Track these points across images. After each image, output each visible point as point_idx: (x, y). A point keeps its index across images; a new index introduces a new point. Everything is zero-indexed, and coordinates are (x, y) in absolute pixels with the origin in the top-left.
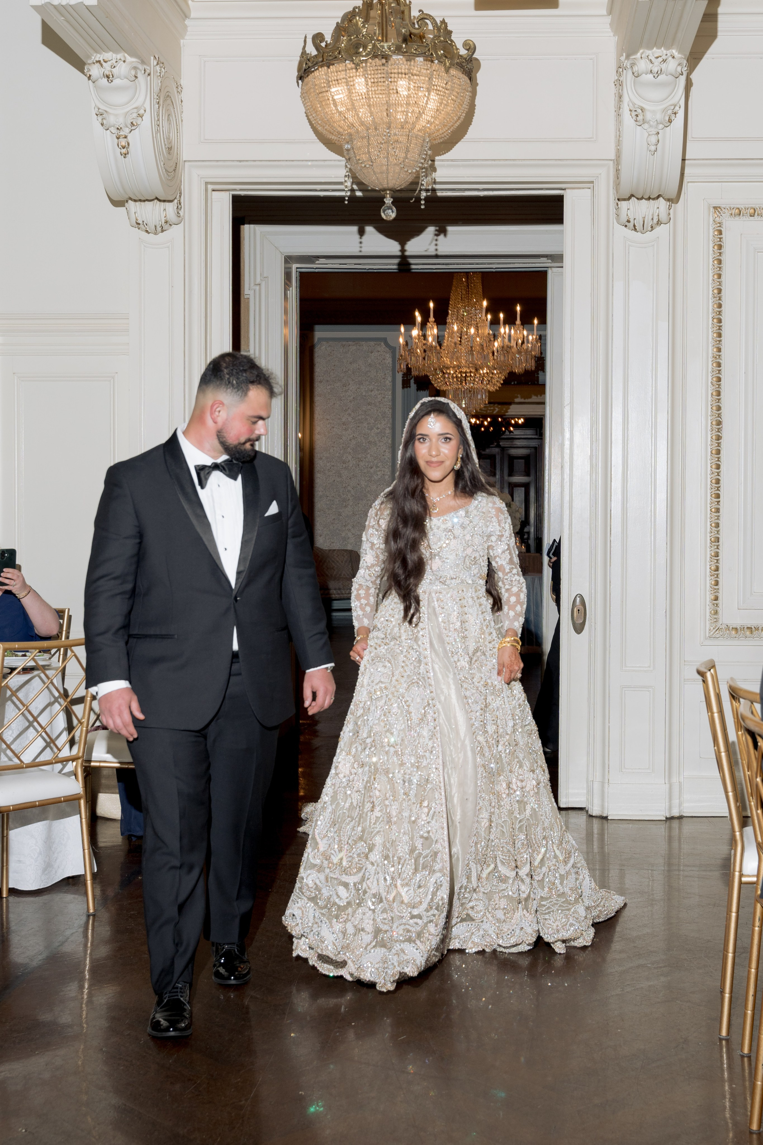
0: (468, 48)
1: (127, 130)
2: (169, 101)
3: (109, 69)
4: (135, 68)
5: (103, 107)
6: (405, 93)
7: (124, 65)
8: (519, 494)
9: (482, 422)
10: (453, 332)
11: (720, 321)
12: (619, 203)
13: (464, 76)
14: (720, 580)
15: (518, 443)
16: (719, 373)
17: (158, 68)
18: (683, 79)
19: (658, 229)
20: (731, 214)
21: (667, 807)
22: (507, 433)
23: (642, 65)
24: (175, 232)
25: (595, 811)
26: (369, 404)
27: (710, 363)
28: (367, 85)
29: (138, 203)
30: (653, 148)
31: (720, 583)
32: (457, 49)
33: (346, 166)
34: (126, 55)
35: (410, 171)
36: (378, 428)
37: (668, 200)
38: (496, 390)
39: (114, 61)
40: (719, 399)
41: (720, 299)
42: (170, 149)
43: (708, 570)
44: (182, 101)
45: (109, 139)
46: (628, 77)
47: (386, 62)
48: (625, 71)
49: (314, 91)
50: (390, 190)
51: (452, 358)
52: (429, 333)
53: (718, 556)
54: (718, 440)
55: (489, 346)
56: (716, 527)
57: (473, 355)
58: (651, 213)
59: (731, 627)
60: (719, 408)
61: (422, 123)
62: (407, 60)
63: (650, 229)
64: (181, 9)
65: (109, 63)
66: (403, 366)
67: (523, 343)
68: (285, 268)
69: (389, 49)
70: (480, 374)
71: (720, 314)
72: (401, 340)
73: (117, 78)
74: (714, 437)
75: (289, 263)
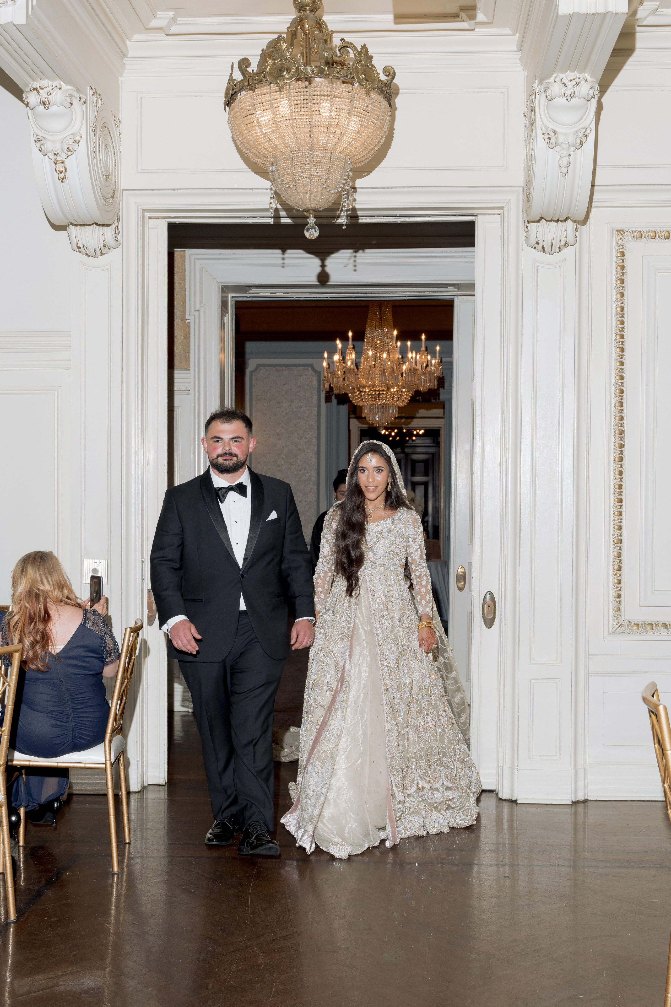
0: (388, 73)
1: (64, 156)
2: (106, 132)
3: (46, 96)
4: (71, 96)
5: (41, 134)
6: (328, 114)
7: (60, 92)
8: (420, 490)
9: (390, 433)
10: (369, 357)
11: (622, 337)
12: (529, 225)
13: (384, 100)
14: (623, 579)
15: (419, 450)
16: (622, 386)
17: (94, 98)
18: (594, 102)
19: (565, 251)
20: (634, 237)
21: (573, 791)
22: (410, 441)
23: (556, 89)
24: (113, 256)
25: (505, 794)
26: (299, 418)
27: (613, 376)
28: (291, 106)
29: (78, 227)
30: (564, 170)
31: (623, 582)
32: (378, 74)
33: (271, 189)
34: (62, 83)
35: (332, 192)
36: (306, 438)
37: (575, 222)
38: (405, 405)
39: (50, 88)
40: (622, 410)
41: (622, 317)
42: (107, 177)
43: (611, 570)
44: (120, 134)
45: (47, 164)
46: (541, 101)
47: (310, 84)
48: (537, 96)
49: (240, 115)
50: (313, 210)
51: (368, 378)
52: (348, 358)
53: (621, 557)
54: (621, 448)
55: (399, 368)
56: (618, 530)
57: (385, 376)
58: (559, 236)
59: (633, 623)
60: (622, 418)
61: (343, 144)
62: (329, 83)
63: (558, 250)
64: (119, 48)
65: (45, 90)
66: (327, 386)
67: (427, 366)
68: (221, 297)
69: (313, 71)
70: (391, 392)
71: (622, 330)
72: (325, 364)
73: (53, 105)
74: (617, 445)
75: (225, 292)
